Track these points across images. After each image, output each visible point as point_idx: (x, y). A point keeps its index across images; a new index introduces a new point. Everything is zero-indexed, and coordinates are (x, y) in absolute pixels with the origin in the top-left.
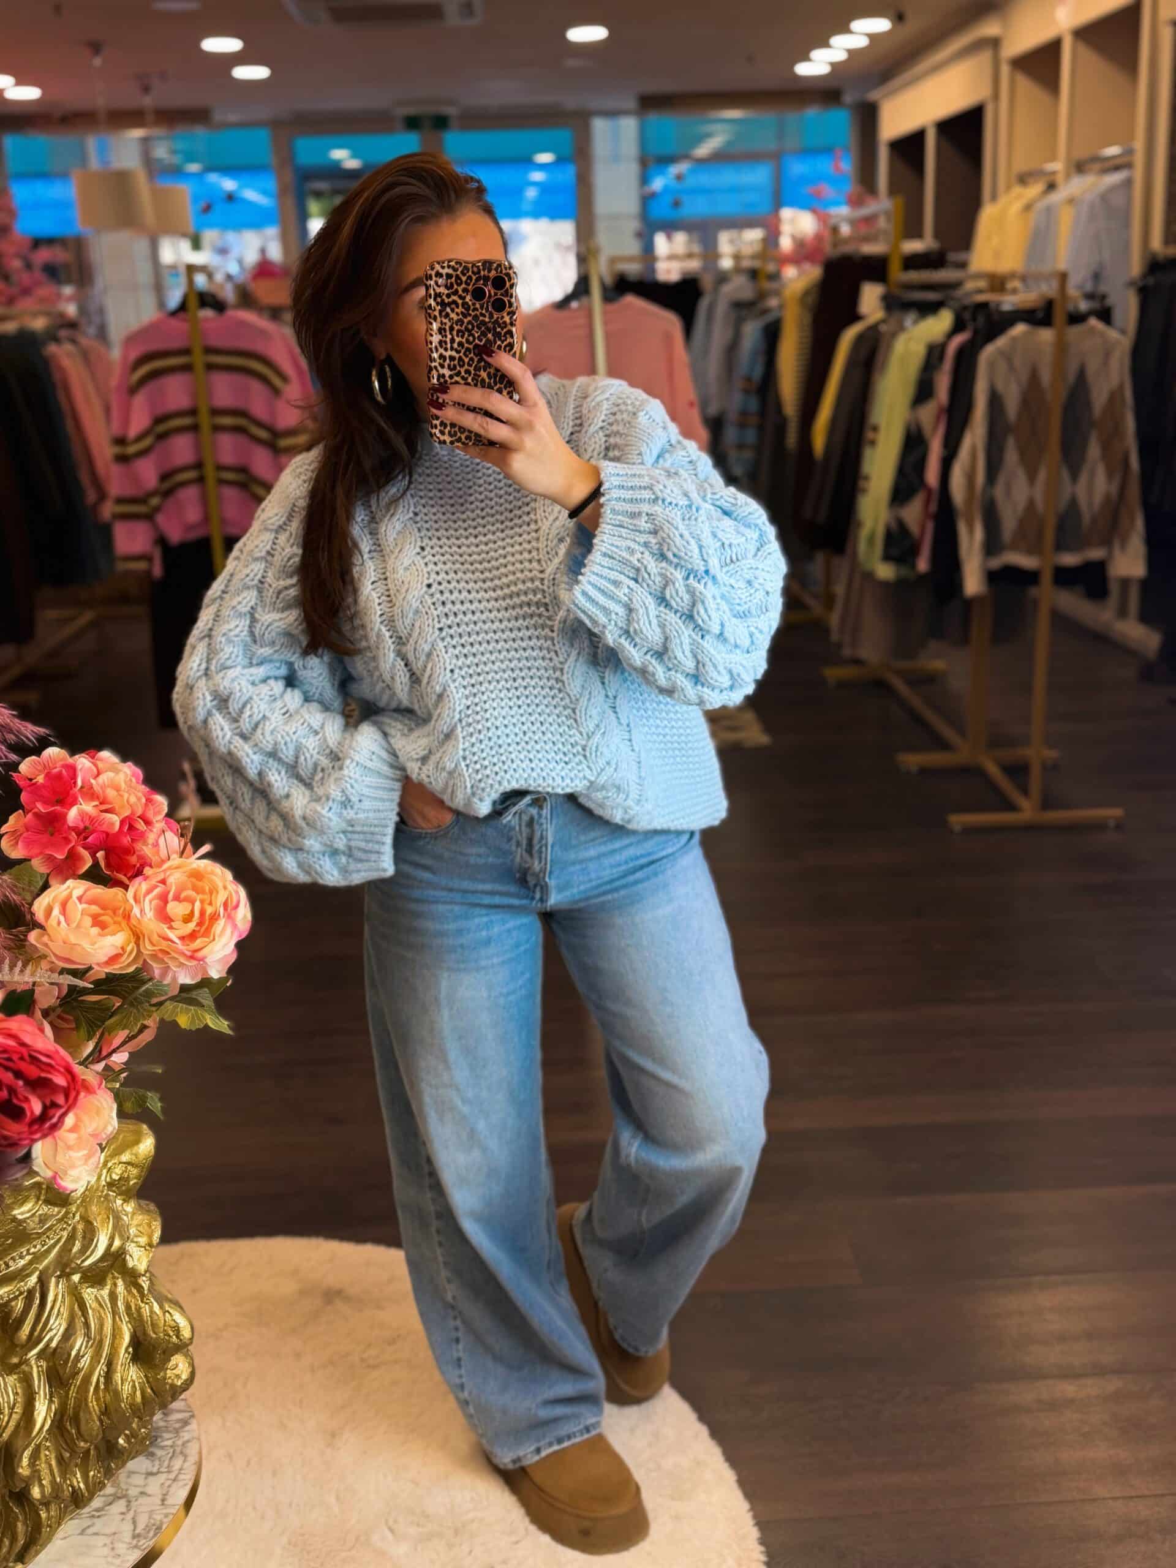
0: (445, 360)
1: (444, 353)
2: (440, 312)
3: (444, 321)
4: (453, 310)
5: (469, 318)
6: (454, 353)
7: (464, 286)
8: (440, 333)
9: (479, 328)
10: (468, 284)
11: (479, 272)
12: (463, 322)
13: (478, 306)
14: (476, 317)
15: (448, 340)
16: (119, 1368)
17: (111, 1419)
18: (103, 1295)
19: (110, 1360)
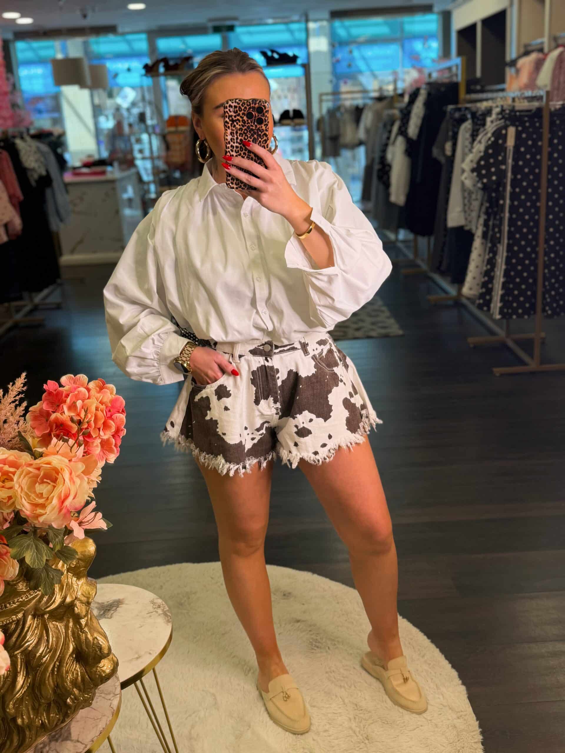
0: (233, 148)
1: (233, 145)
2: (231, 124)
3: (233, 129)
4: (237, 123)
5: (245, 127)
6: (238, 145)
7: (243, 112)
8: (231, 135)
9: (250, 132)
10: (244, 110)
11: (250, 105)
12: (242, 129)
13: (249, 121)
14: (248, 127)
15: (235, 138)
16: (65, 665)
17: (60, 690)
18: (61, 626)
19: (61, 660)
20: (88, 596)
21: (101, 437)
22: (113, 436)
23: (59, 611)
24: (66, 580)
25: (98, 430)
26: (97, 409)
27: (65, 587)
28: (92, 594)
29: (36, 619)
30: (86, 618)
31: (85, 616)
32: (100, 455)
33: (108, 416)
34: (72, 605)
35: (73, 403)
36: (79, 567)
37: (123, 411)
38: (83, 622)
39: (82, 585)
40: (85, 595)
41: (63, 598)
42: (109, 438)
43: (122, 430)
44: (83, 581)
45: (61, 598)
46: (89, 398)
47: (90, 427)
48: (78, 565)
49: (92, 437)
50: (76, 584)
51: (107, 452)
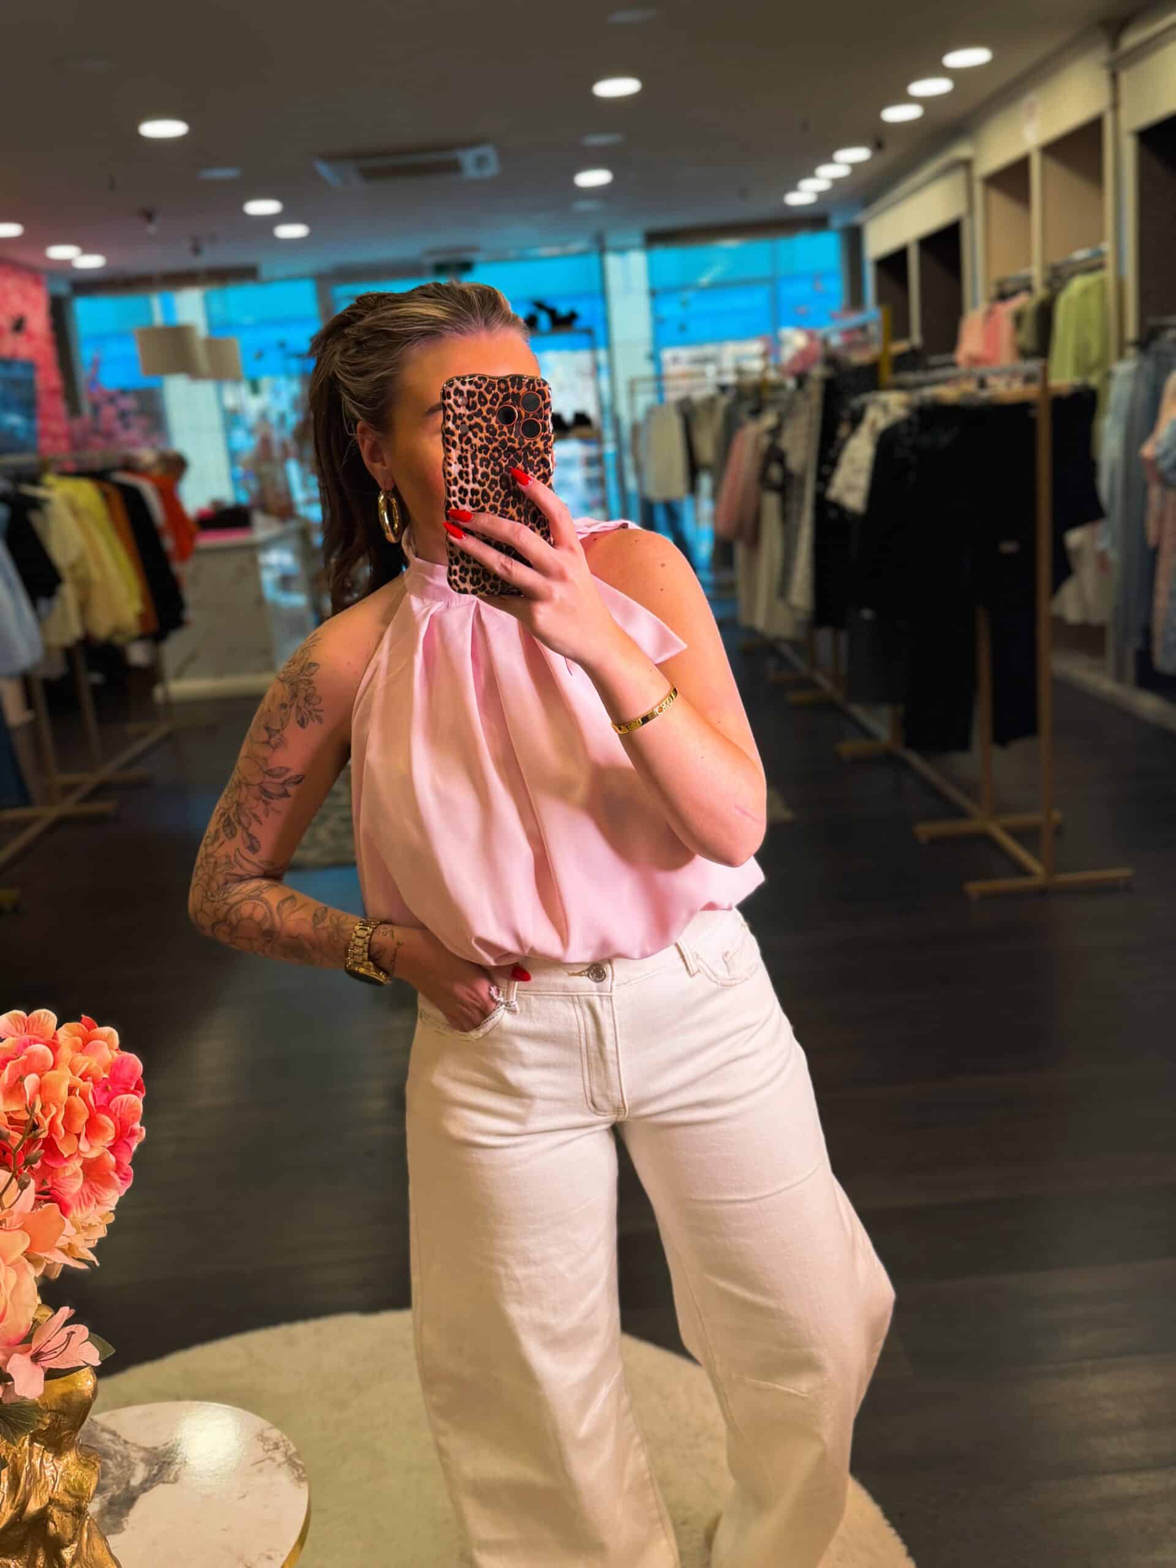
0: (466, 494)
1: (465, 486)
3: (466, 447)
4: (475, 435)
5: (495, 444)
9: (507, 456)
10: (494, 404)
11: (507, 389)
12: (488, 449)
13: (505, 429)
20: (80, 1494)
21: (83, 1155)
22: (112, 1149)
23: (11, 1533)
24: (27, 1464)
25: (75, 1138)
26: (71, 1090)
27: (22, 1480)
28: (88, 1488)
30: (75, 1545)
31: (71, 1542)
32: (83, 1194)
33: (98, 1104)
34: (43, 1517)
35: (17, 1082)
36: (58, 1430)
37: (138, 1087)
38: (67, 1554)
39: (67, 1467)
40: (73, 1492)
41: (17, 1506)
42: (104, 1153)
43: (133, 1133)
44: (69, 1458)
45: (14, 1506)
46: (54, 1067)
47: (55, 1134)
48: (56, 1426)
49: (63, 1155)
50: (52, 1468)
51: (99, 1186)
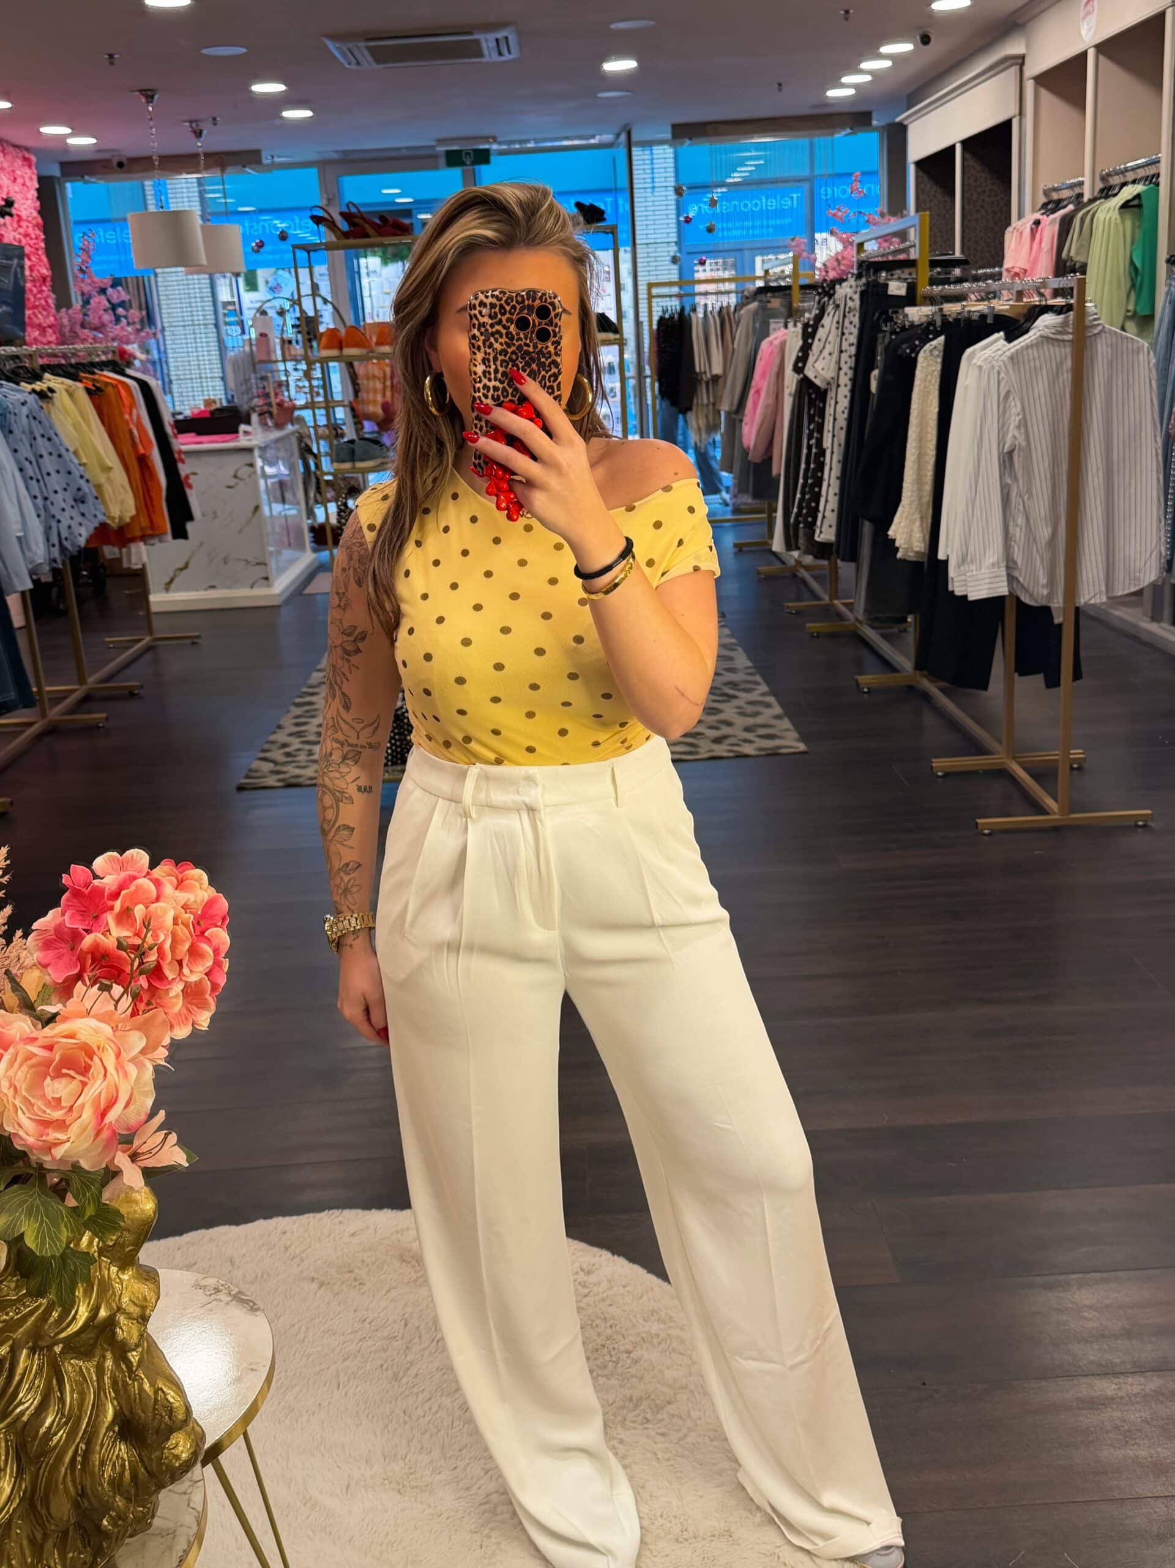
0: (488, 391)
1: (488, 384)
2: (484, 342)
4: (496, 340)
5: (513, 348)
6: (497, 384)
7: (508, 315)
8: (484, 363)
9: (523, 358)
10: (510, 312)
11: (523, 301)
12: (507, 352)
13: (522, 336)
14: (520, 347)
15: (493, 367)
16: (98, 1448)
17: (89, 1501)
18: (89, 1367)
19: (90, 1439)
20: (142, 1303)
21: (184, 979)
23: (86, 1337)
24: (99, 1275)
25: (178, 965)
26: (176, 921)
27: (96, 1288)
28: (151, 1299)
29: (36, 1356)
30: (140, 1350)
32: (181, 1015)
33: (197, 933)
34: (110, 1324)
35: (126, 911)
37: (225, 923)
38: (134, 1357)
39: (129, 1281)
40: (137, 1302)
41: (92, 1310)
42: (200, 980)
45: (89, 1311)
49: (167, 978)
51: (195, 1008)
